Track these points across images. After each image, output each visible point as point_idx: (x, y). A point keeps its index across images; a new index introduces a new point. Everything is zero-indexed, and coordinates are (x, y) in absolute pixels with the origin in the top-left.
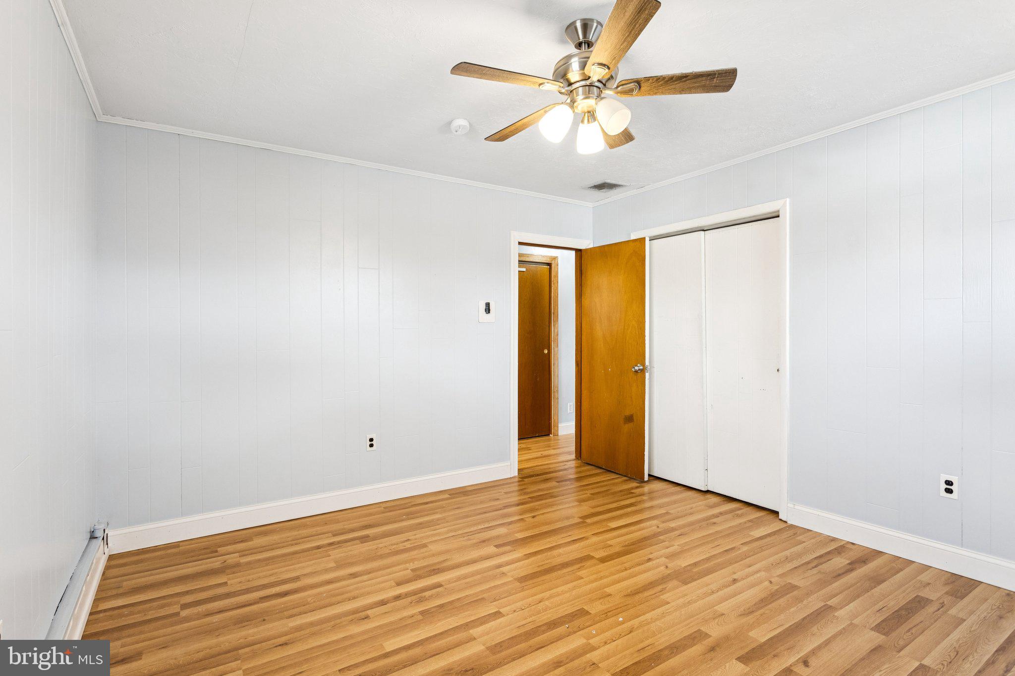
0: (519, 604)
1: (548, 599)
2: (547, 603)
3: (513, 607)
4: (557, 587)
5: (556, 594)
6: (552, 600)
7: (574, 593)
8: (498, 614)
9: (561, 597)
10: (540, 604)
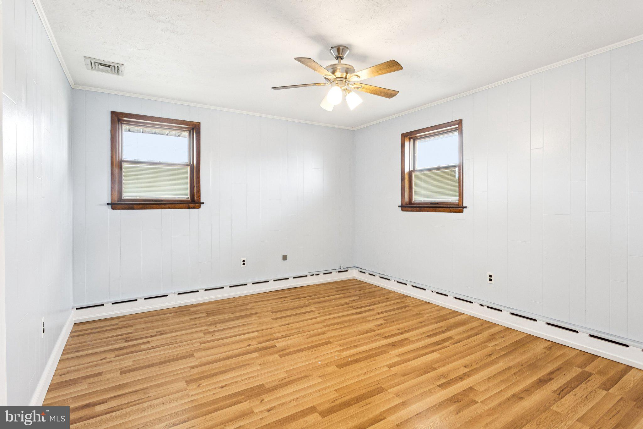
0: (378, 372)
1: (361, 375)
2: (361, 372)
3: (381, 371)
4: (355, 383)
5: (355, 378)
6: (358, 374)
7: (343, 379)
8: (390, 366)
9: (353, 375)
10: (366, 371)
